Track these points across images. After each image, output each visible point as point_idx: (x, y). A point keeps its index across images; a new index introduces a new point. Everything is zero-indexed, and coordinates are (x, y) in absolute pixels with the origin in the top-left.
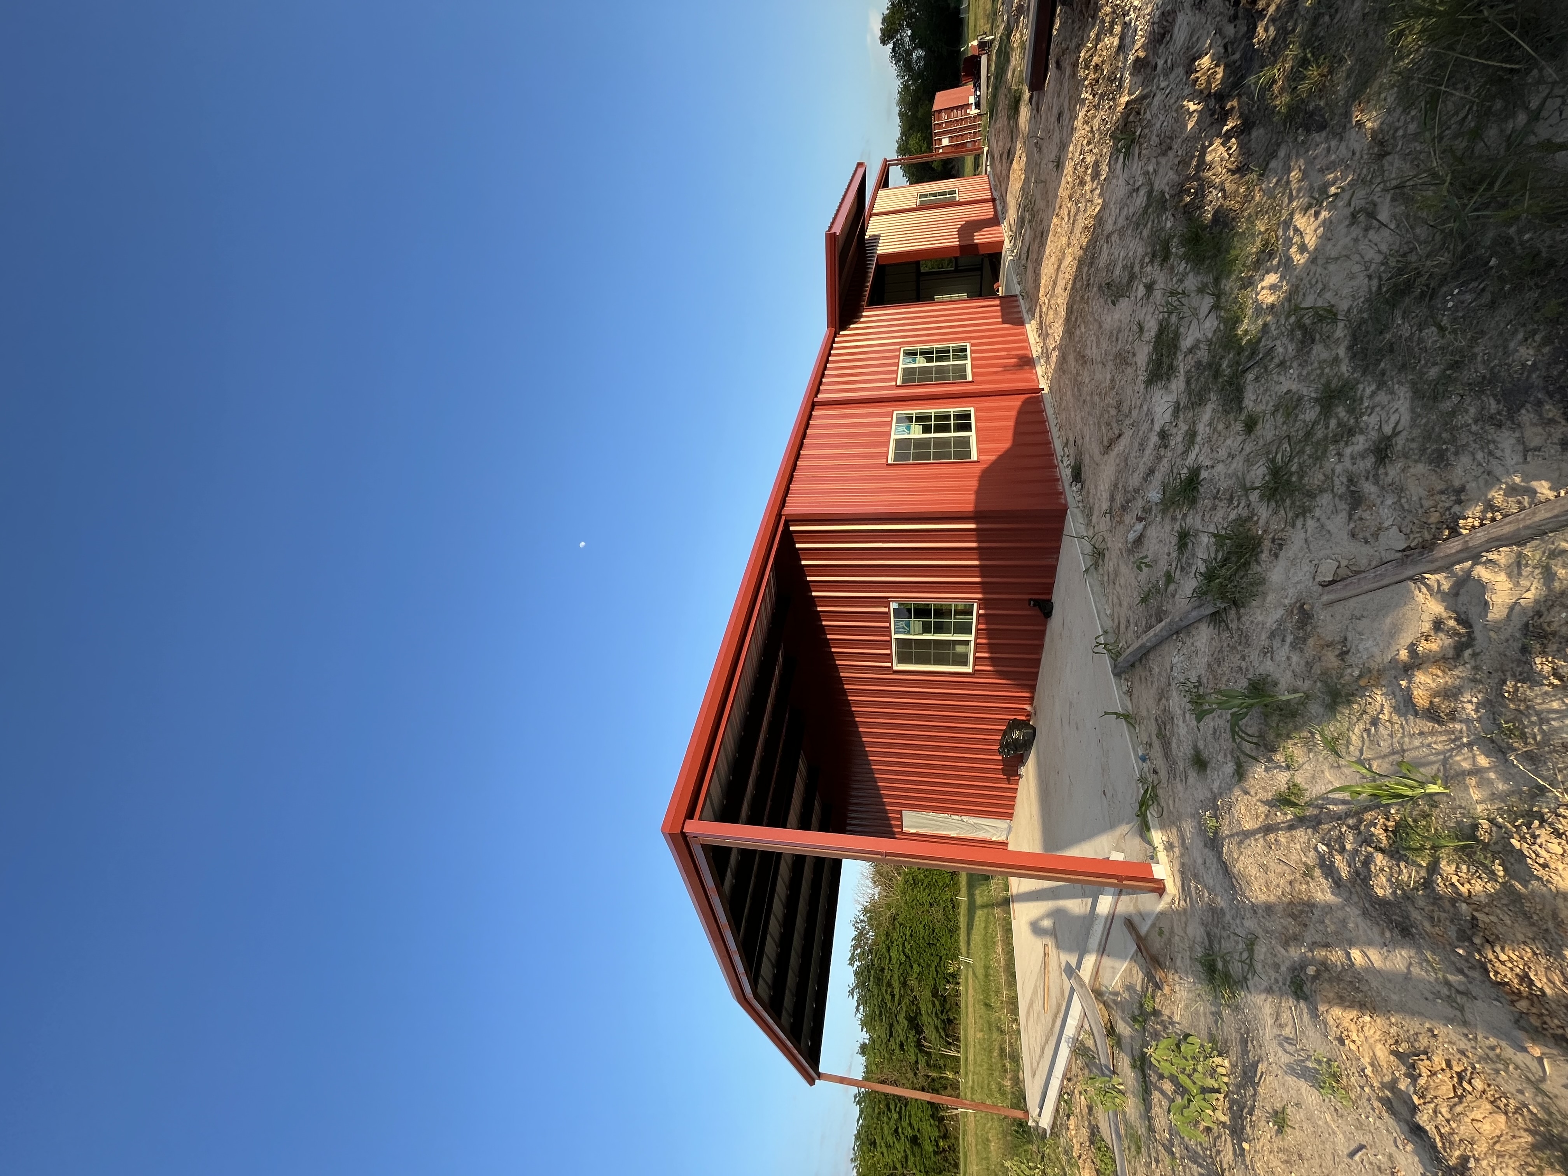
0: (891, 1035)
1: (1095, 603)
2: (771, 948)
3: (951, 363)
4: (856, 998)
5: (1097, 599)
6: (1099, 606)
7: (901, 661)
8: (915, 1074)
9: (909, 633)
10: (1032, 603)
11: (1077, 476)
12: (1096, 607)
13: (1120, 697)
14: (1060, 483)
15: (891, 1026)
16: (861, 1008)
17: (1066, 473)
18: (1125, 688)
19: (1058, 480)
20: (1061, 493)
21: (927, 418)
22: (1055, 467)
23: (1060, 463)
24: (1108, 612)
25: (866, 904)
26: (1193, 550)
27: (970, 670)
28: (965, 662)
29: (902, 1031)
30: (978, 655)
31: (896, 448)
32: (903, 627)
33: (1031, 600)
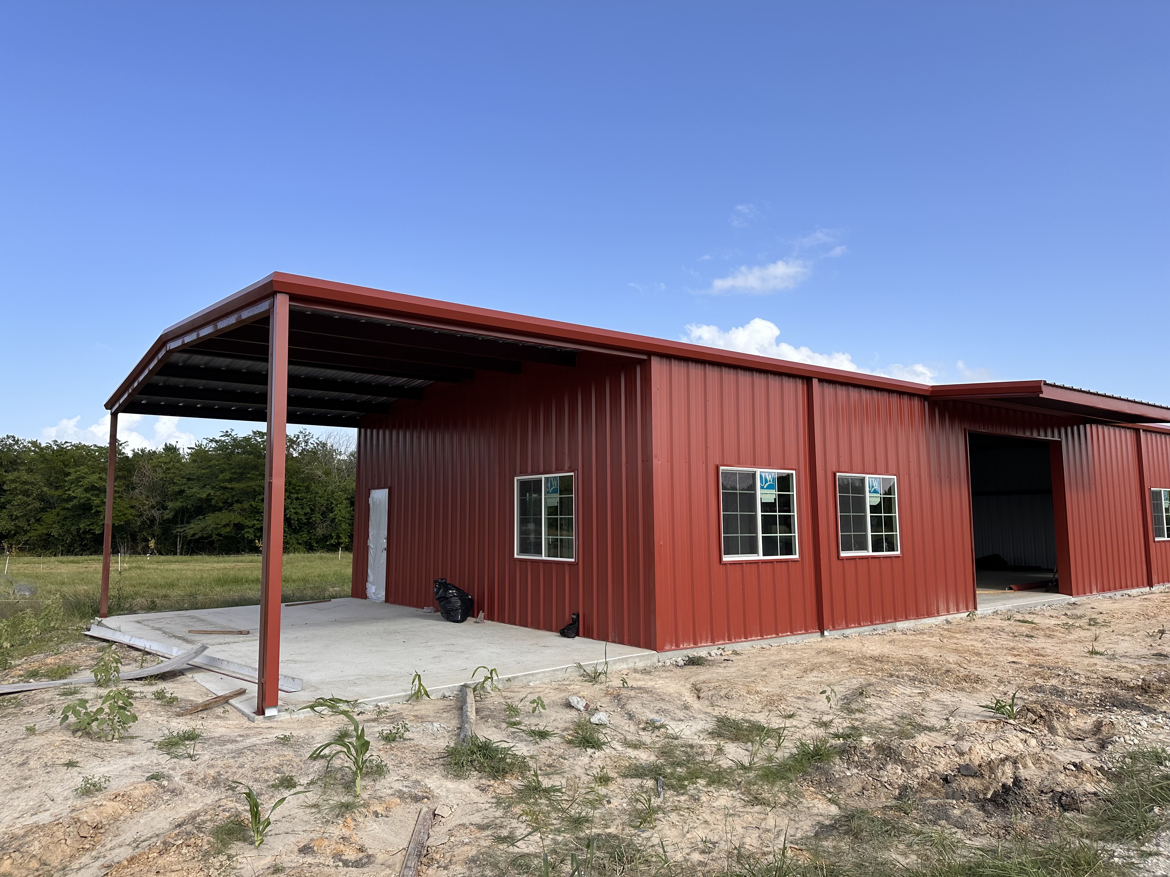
0: (189, 479)
1: (543, 672)
2: (222, 362)
3: (870, 534)
4: (223, 439)
5: (546, 674)
6: (540, 676)
7: (522, 483)
8: (153, 507)
9: (547, 492)
10: (575, 617)
11: (693, 662)
12: (538, 673)
13: (440, 690)
14: (692, 645)
15: (198, 479)
16: (214, 445)
17: (702, 652)
18: (447, 695)
19: (695, 643)
20: (677, 646)
22: (713, 641)
23: (717, 647)
24: (531, 684)
25: (329, 445)
26: (526, 741)
27: (516, 556)
28: (522, 551)
29: (195, 492)
30: (529, 564)
31: (742, 475)
32: (551, 486)
33: (578, 616)
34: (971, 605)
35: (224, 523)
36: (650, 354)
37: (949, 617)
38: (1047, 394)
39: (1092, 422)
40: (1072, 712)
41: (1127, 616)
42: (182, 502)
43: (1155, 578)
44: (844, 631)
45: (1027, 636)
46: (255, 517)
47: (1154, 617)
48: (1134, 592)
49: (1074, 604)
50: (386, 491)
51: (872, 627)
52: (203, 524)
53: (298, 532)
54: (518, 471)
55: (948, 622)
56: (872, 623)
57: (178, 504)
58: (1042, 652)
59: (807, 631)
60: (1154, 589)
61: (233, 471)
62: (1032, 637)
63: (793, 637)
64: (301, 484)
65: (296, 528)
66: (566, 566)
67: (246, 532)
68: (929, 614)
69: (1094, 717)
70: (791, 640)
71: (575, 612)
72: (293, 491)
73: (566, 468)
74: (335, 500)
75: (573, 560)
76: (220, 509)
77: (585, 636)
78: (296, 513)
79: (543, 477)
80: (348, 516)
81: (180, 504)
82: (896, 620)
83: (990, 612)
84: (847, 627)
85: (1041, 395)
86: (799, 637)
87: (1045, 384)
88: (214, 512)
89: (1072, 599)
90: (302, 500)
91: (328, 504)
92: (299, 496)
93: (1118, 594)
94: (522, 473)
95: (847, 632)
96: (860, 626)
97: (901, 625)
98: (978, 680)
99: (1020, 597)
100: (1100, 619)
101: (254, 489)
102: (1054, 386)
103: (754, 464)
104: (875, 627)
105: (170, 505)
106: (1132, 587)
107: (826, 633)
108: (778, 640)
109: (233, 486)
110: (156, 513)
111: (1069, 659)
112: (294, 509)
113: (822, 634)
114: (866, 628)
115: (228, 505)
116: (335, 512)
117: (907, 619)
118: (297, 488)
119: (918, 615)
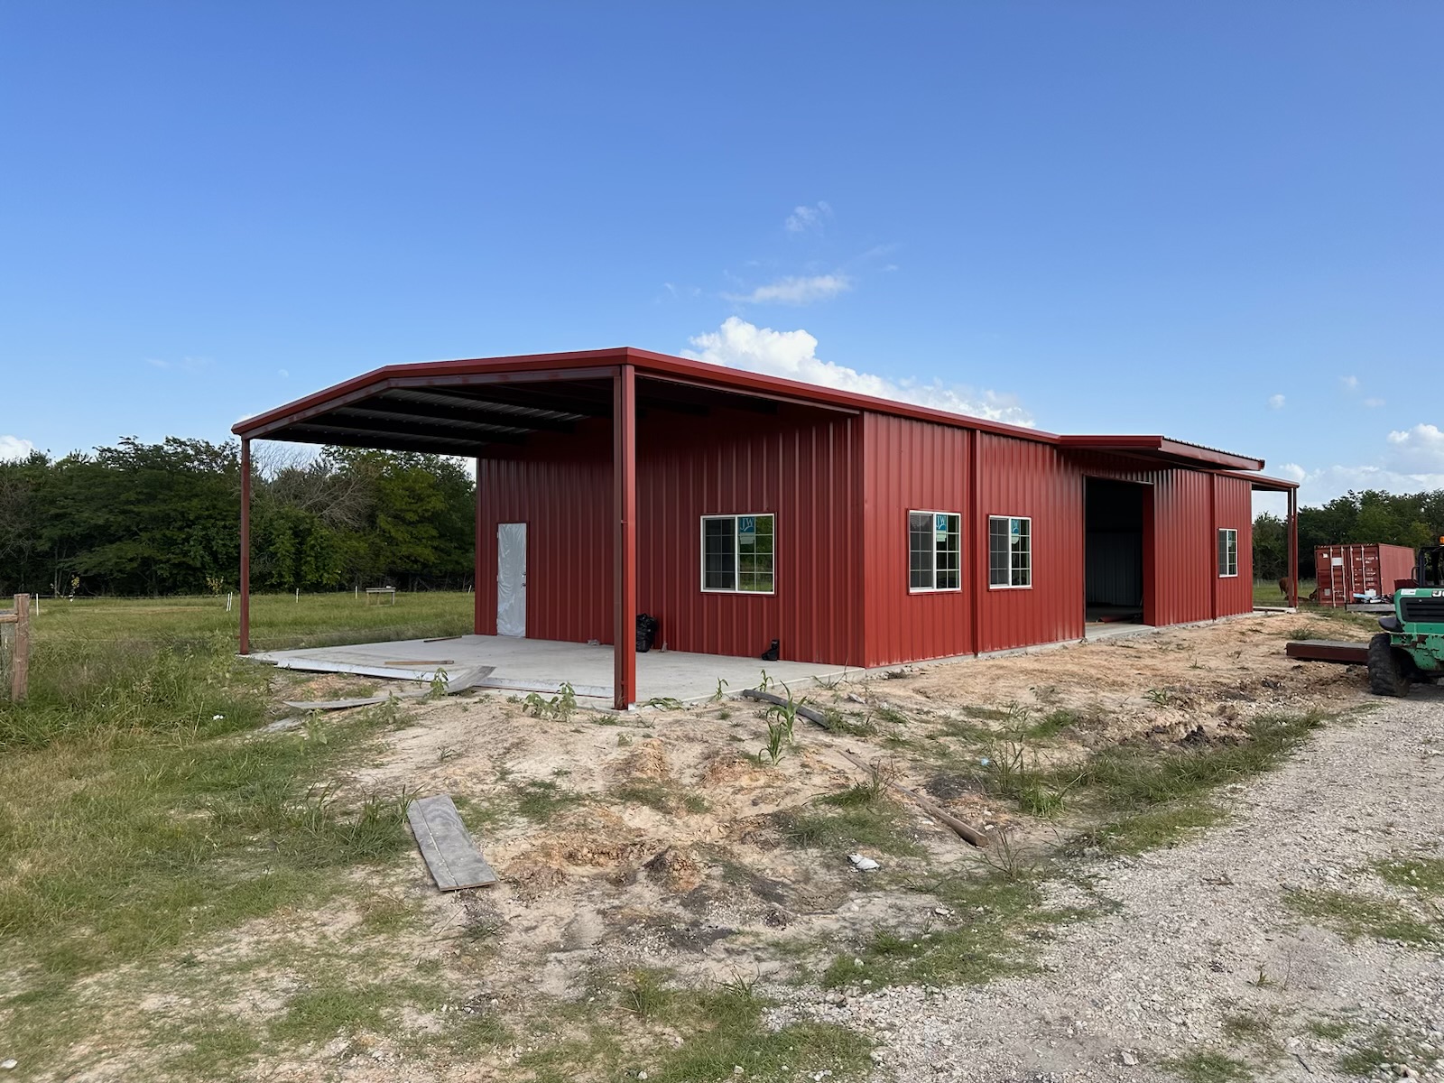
3: (1010, 569)
4: (121, 448)
7: (708, 522)
8: (20, 536)
9: (740, 531)
10: (775, 643)
11: (894, 676)
17: (896, 668)
18: (736, 697)
19: (890, 663)
20: (878, 664)
21: (953, 547)
22: (902, 661)
23: (905, 665)
27: (702, 590)
28: (708, 585)
29: (88, 518)
30: (719, 597)
31: (924, 517)
32: (746, 526)
33: (779, 642)
34: (1080, 634)
35: (130, 555)
36: (862, 410)
37: (1065, 643)
38: (1165, 448)
39: (1178, 467)
40: (1203, 702)
41: (1206, 642)
42: (62, 530)
43: (1217, 613)
44: (990, 654)
45: (1136, 657)
46: (169, 548)
47: (1226, 643)
48: (1201, 623)
49: (1158, 633)
50: (524, 526)
51: (1009, 651)
52: (96, 559)
53: (226, 569)
54: (705, 511)
55: (1065, 648)
56: (1010, 648)
57: (56, 532)
58: (1155, 667)
59: (965, 654)
60: (1216, 622)
61: (139, 490)
62: (1139, 657)
63: (956, 658)
64: (229, 508)
65: (223, 564)
66: (764, 598)
67: (159, 568)
68: (1050, 641)
69: (1218, 704)
70: (954, 660)
71: (776, 638)
72: (220, 517)
73: (765, 509)
74: (276, 529)
75: (773, 593)
76: (120, 539)
77: (784, 659)
78: (224, 545)
79: (736, 516)
80: (293, 550)
81: (59, 532)
82: (1026, 645)
83: (1095, 639)
84: (993, 650)
85: (1159, 449)
86: (959, 658)
87: (1164, 439)
88: (112, 542)
89: (1155, 630)
90: (231, 528)
91: (265, 535)
92: (227, 523)
93: (1190, 625)
94: (708, 514)
95: (993, 654)
96: (1002, 649)
97: (1031, 649)
98: (1123, 684)
99: (1113, 628)
100: (1186, 644)
101: (169, 514)
102: (1170, 440)
103: (932, 508)
104: (1012, 650)
105: (46, 533)
106: (1200, 619)
107: (979, 655)
108: (946, 660)
109: (141, 510)
110: (26, 544)
111: (1178, 671)
112: (222, 540)
113: (976, 655)
114: (1006, 651)
115: (132, 535)
116: (277, 545)
117: (1034, 644)
118: (225, 514)
119: (1043, 641)
